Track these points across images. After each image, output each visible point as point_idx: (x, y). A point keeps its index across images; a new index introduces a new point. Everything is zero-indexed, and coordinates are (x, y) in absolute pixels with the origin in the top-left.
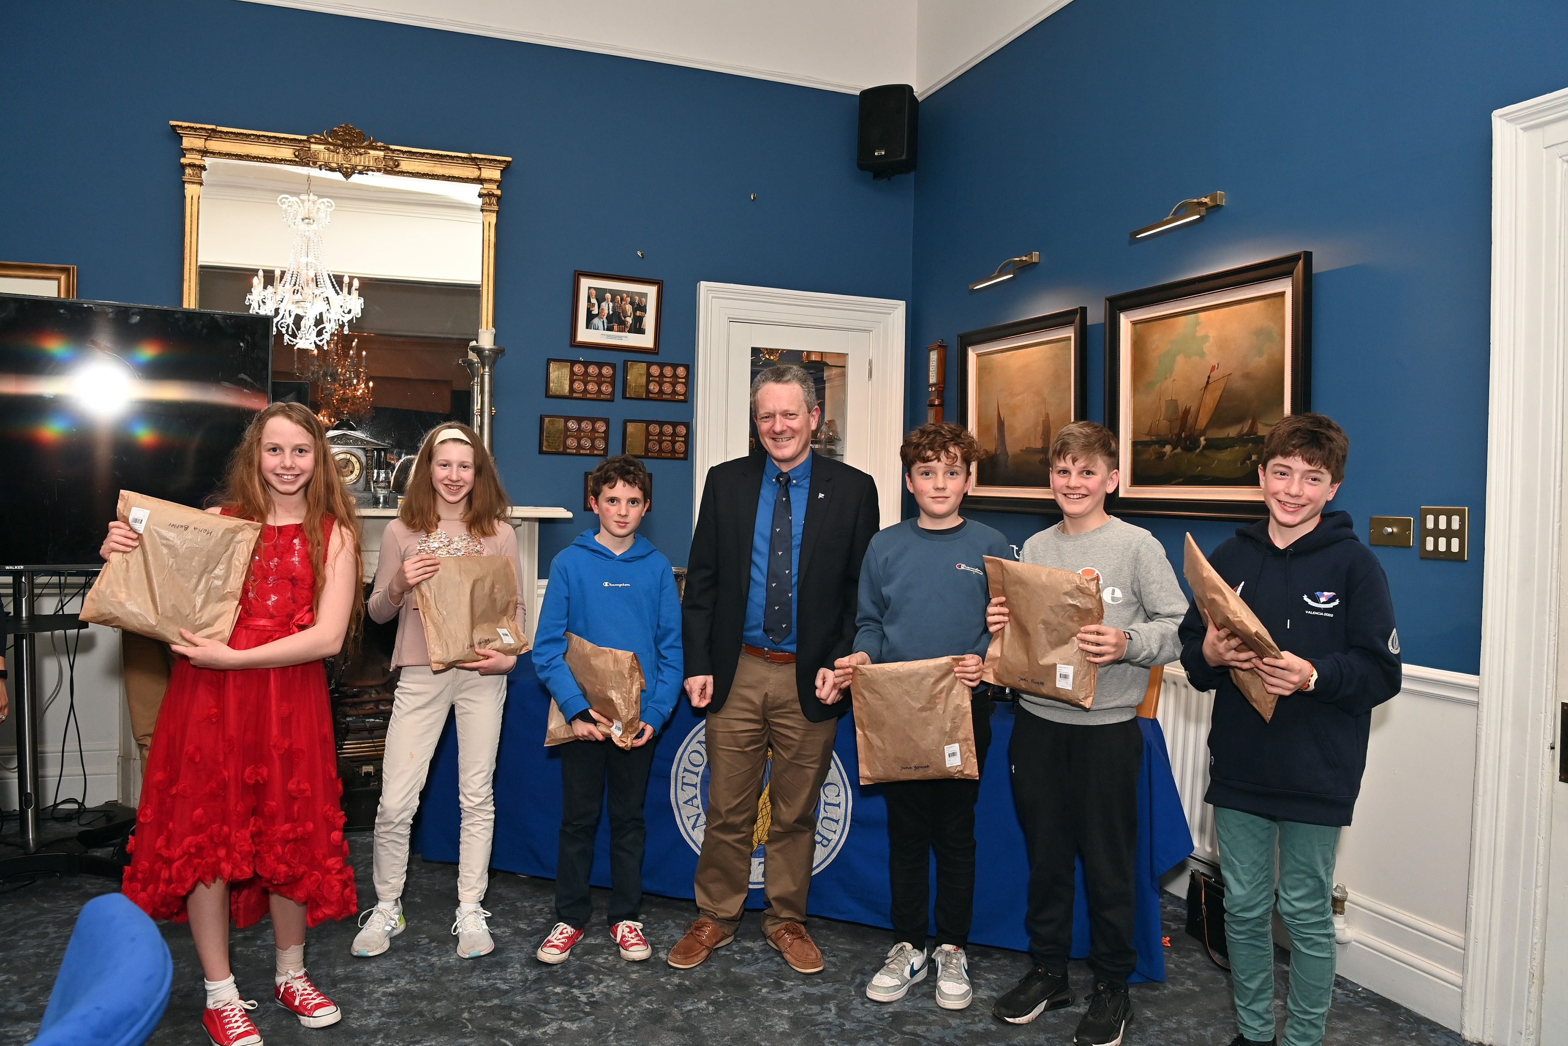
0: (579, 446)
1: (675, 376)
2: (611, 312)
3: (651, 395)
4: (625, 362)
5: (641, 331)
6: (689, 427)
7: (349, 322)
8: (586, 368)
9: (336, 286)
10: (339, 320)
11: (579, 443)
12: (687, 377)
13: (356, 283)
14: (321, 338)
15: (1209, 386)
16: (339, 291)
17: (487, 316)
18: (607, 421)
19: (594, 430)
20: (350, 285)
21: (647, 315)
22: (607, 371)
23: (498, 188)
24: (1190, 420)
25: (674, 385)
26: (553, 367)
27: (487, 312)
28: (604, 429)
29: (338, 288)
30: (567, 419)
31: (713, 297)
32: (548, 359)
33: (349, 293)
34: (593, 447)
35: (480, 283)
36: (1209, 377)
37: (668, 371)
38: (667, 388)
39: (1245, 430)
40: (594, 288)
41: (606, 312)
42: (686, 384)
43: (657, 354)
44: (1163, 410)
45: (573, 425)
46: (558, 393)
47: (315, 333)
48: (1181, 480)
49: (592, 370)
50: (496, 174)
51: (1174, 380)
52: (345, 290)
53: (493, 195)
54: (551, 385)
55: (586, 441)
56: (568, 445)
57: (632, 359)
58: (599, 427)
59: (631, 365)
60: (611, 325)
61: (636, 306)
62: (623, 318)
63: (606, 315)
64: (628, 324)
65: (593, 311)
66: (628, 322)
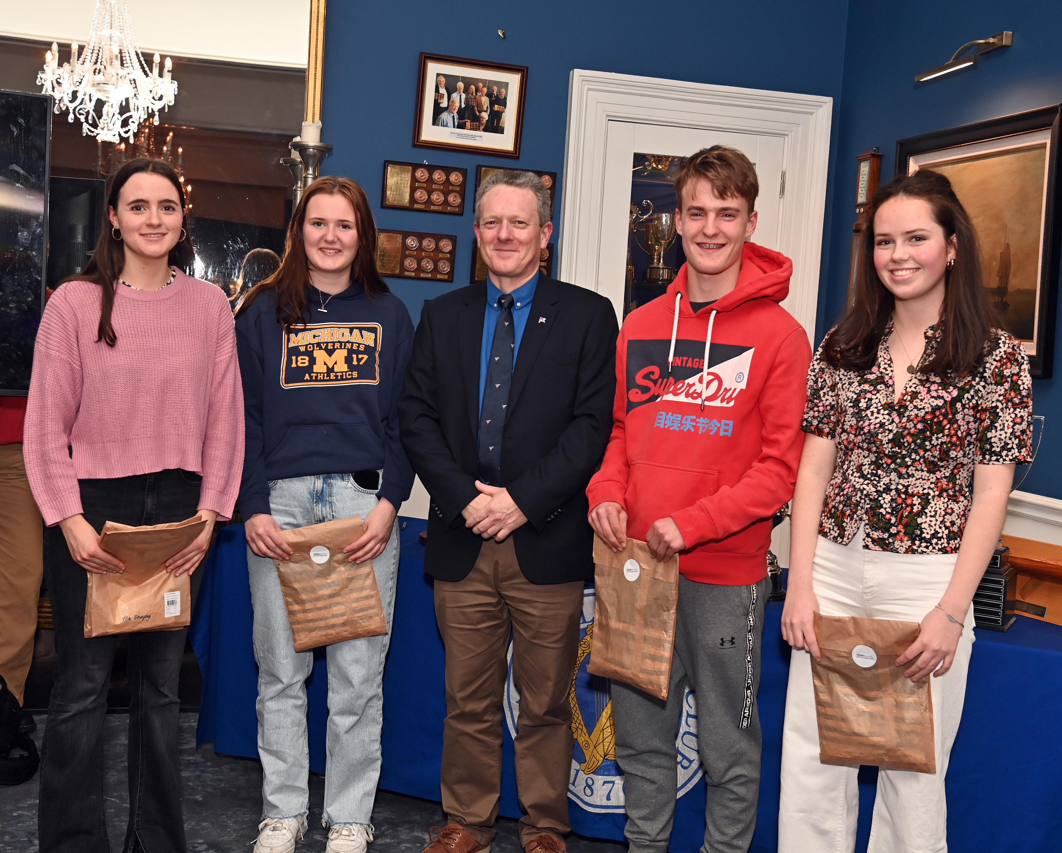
0: (420, 269)
2: (463, 106)
4: (479, 168)
6: (553, 249)
7: (160, 111)
8: (431, 174)
9: (145, 65)
10: (148, 108)
11: (419, 264)
12: (553, 188)
13: (169, 64)
14: (127, 129)
16: (148, 72)
17: (314, 106)
18: (453, 240)
19: (437, 249)
20: (162, 65)
21: (507, 110)
22: (455, 178)
26: (391, 171)
27: (314, 102)
28: (449, 248)
29: (147, 69)
30: (406, 235)
32: (386, 161)
33: (161, 75)
34: (436, 270)
35: (306, 67)
40: (445, 76)
41: (457, 105)
43: (518, 158)
45: (412, 242)
46: (396, 203)
47: (119, 123)
49: (438, 176)
52: (156, 70)
54: (388, 193)
55: (428, 262)
56: (406, 266)
57: (486, 164)
58: (443, 245)
59: (485, 171)
60: (463, 121)
61: (494, 99)
62: (478, 113)
63: (457, 108)
64: (483, 120)
65: (442, 103)
66: (483, 118)
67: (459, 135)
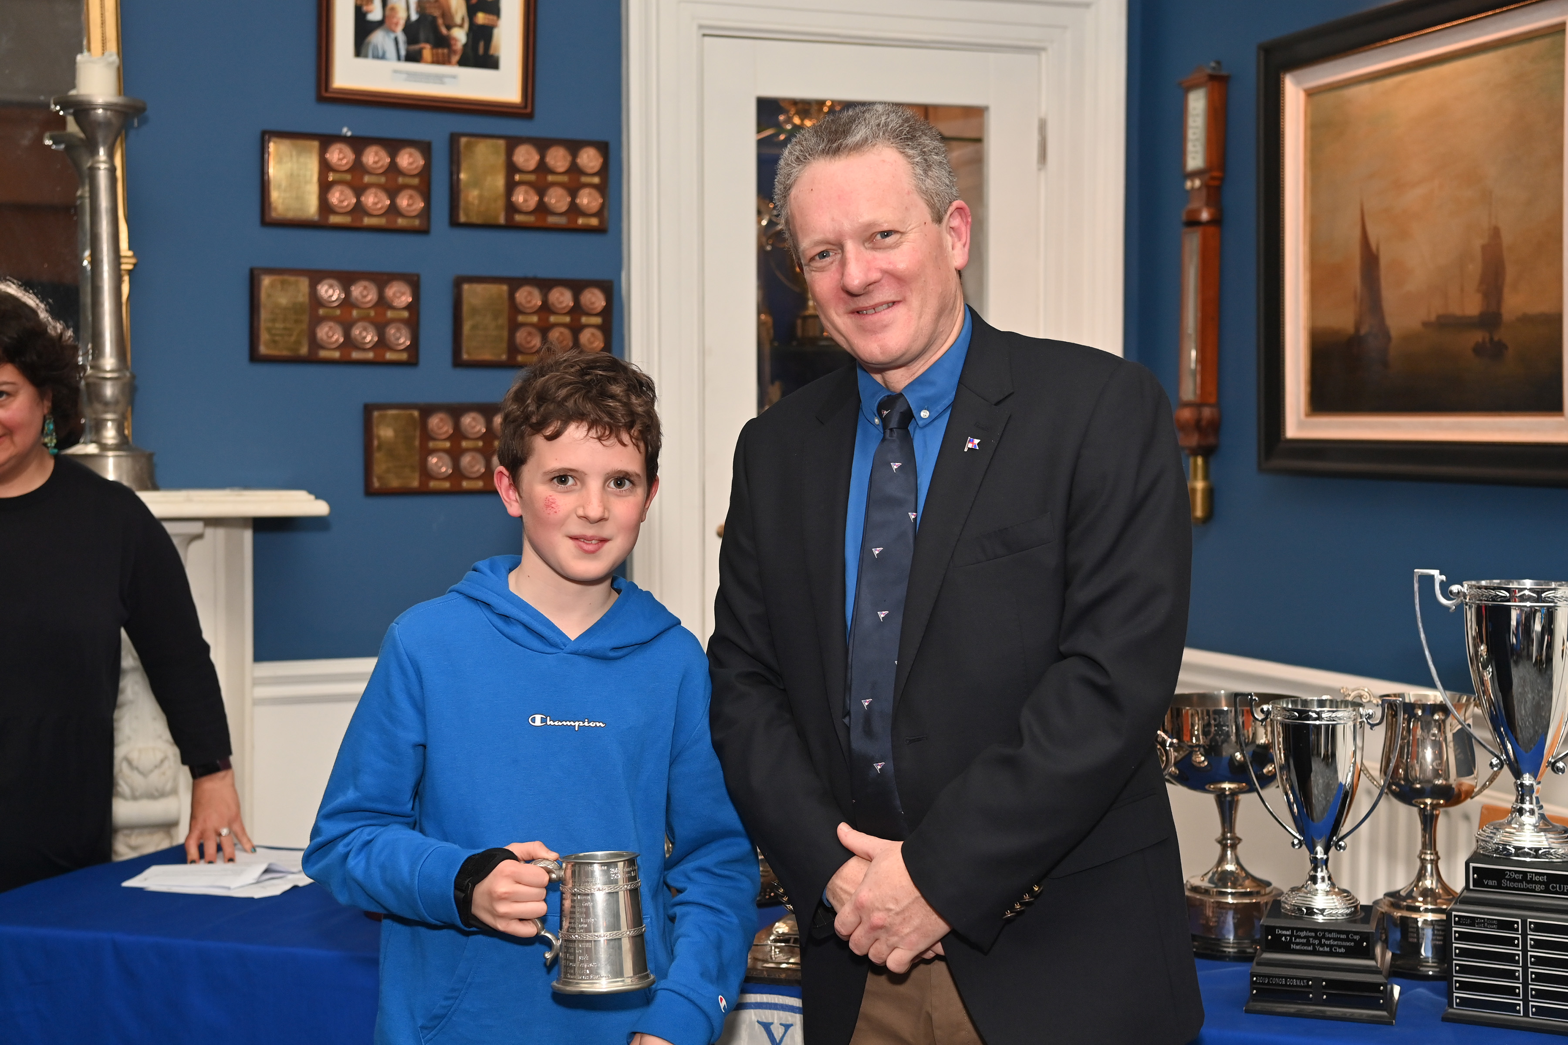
0: (349, 343)
1: (575, 170)
2: (414, 17)
3: (519, 218)
4: (454, 139)
5: (490, 62)
6: (612, 289)
8: (359, 154)
11: (347, 334)
12: (604, 171)
17: (103, 23)
18: (414, 283)
19: (382, 303)
21: (502, 23)
22: (408, 160)
25: (573, 191)
26: (276, 150)
27: (102, 15)
28: (406, 299)
30: (316, 277)
32: (264, 133)
34: (382, 343)
37: (558, 159)
38: (557, 199)
41: (402, 15)
42: (601, 189)
43: (530, 116)
45: (331, 292)
46: (290, 215)
49: (374, 157)
54: (275, 195)
55: (365, 329)
56: (322, 340)
57: (468, 131)
58: (394, 294)
59: (469, 146)
60: (416, 47)
62: (444, 31)
63: (402, 23)
64: (455, 44)
65: (370, 12)
66: (456, 40)
67: (412, 77)
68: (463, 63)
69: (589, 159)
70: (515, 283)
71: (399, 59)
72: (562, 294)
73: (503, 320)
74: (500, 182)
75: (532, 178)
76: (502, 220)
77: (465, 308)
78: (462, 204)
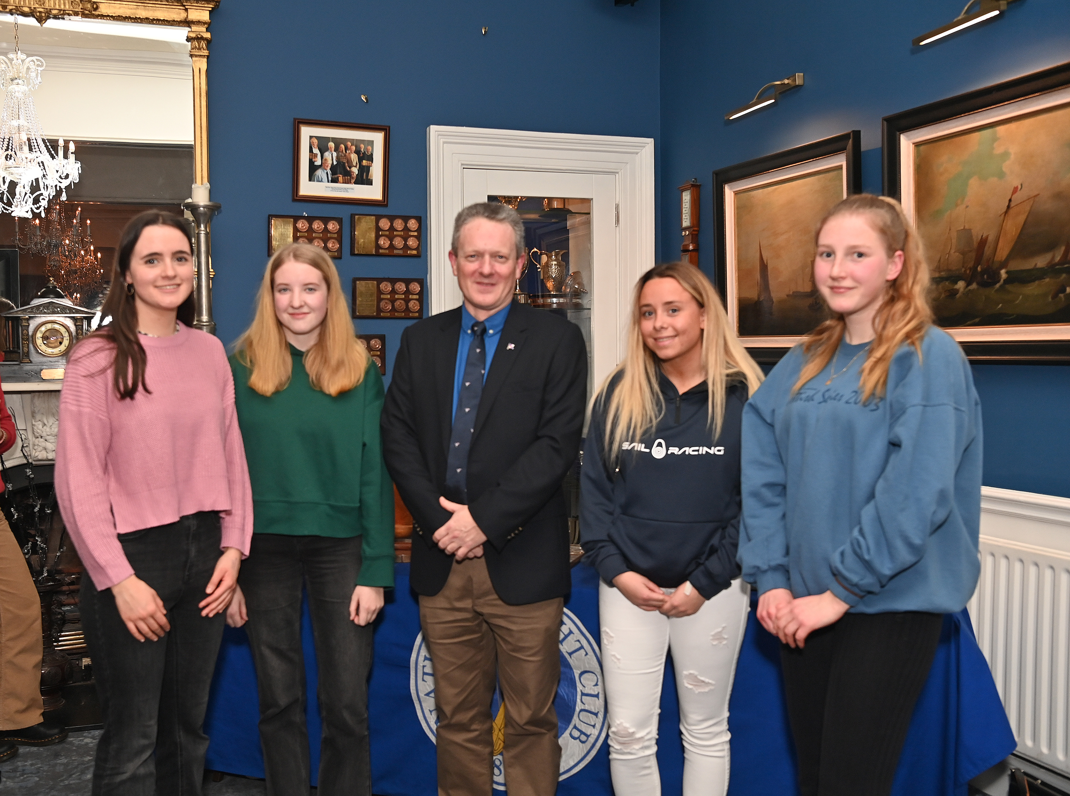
1: (406, 229)
2: (335, 163)
3: (381, 251)
4: (352, 216)
5: (369, 182)
6: (423, 283)
7: (66, 188)
8: (311, 224)
9: (51, 149)
10: (56, 186)
12: (419, 230)
13: (72, 147)
14: (38, 205)
15: (1011, 211)
16: (55, 155)
17: (202, 170)
20: (66, 149)
21: (374, 164)
22: (333, 226)
23: (208, 30)
24: (988, 251)
25: (405, 239)
26: (275, 223)
29: (53, 152)
31: (444, 143)
32: (269, 216)
33: (66, 157)
36: (1010, 200)
37: (399, 224)
38: (398, 242)
39: (1058, 259)
40: (317, 137)
41: (330, 162)
42: (418, 238)
43: (386, 206)
44: (954, 241)
47: (31, 200)
48: (977, 320)
49: (317, 225)
50: (205, 16)
51: (967, 207)
52: (61, 153)
53: (202, 38)
54: (274, 243)
57: (359, 213)
59: (359, 219)
60: (336, 176)
61: (361, 155)
62: (348, 169)
63: (330, 165)
64: (353, 174)
65: (316, 161)
66: (353, 173)
67: (333, 189)
68: (355, 183)
69: (413, 224)
70: (380, 281)
71: (328, 182)
72: (401, 285)
73: (375, 298)
74: (373, 235)
75: (388, 233)
76: (374, 253)
77: (358, 292)
78: (356, 245)
